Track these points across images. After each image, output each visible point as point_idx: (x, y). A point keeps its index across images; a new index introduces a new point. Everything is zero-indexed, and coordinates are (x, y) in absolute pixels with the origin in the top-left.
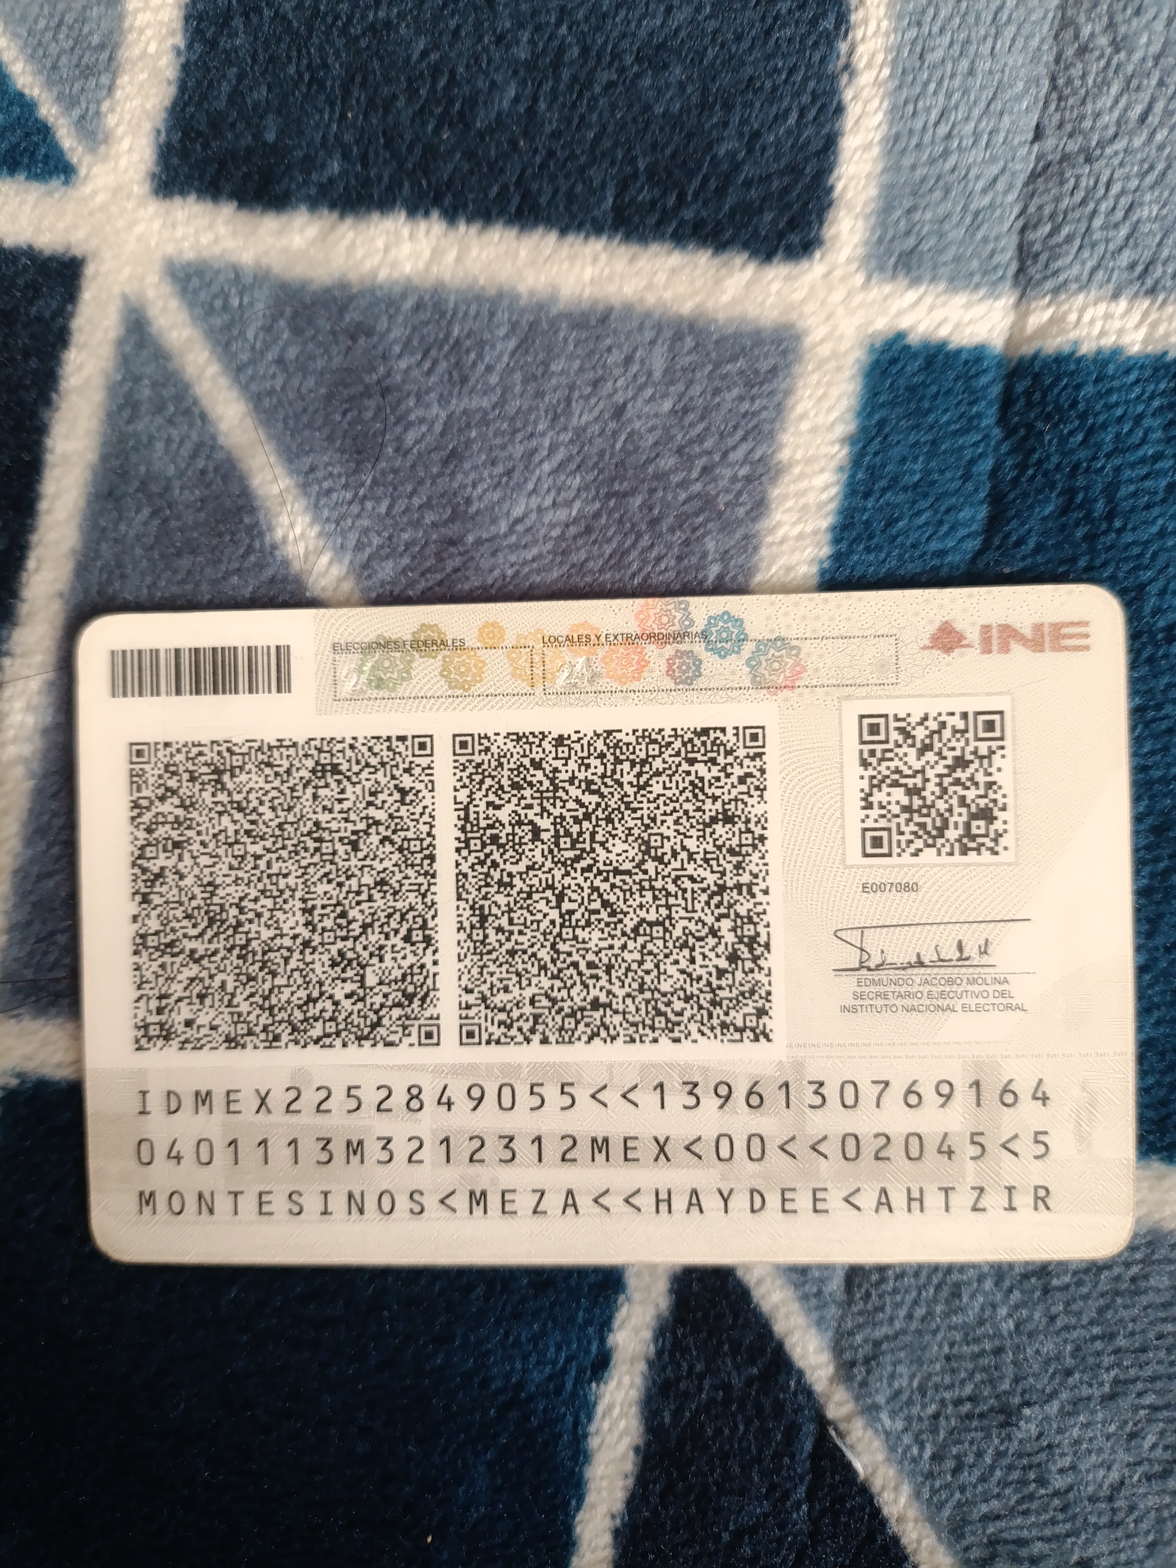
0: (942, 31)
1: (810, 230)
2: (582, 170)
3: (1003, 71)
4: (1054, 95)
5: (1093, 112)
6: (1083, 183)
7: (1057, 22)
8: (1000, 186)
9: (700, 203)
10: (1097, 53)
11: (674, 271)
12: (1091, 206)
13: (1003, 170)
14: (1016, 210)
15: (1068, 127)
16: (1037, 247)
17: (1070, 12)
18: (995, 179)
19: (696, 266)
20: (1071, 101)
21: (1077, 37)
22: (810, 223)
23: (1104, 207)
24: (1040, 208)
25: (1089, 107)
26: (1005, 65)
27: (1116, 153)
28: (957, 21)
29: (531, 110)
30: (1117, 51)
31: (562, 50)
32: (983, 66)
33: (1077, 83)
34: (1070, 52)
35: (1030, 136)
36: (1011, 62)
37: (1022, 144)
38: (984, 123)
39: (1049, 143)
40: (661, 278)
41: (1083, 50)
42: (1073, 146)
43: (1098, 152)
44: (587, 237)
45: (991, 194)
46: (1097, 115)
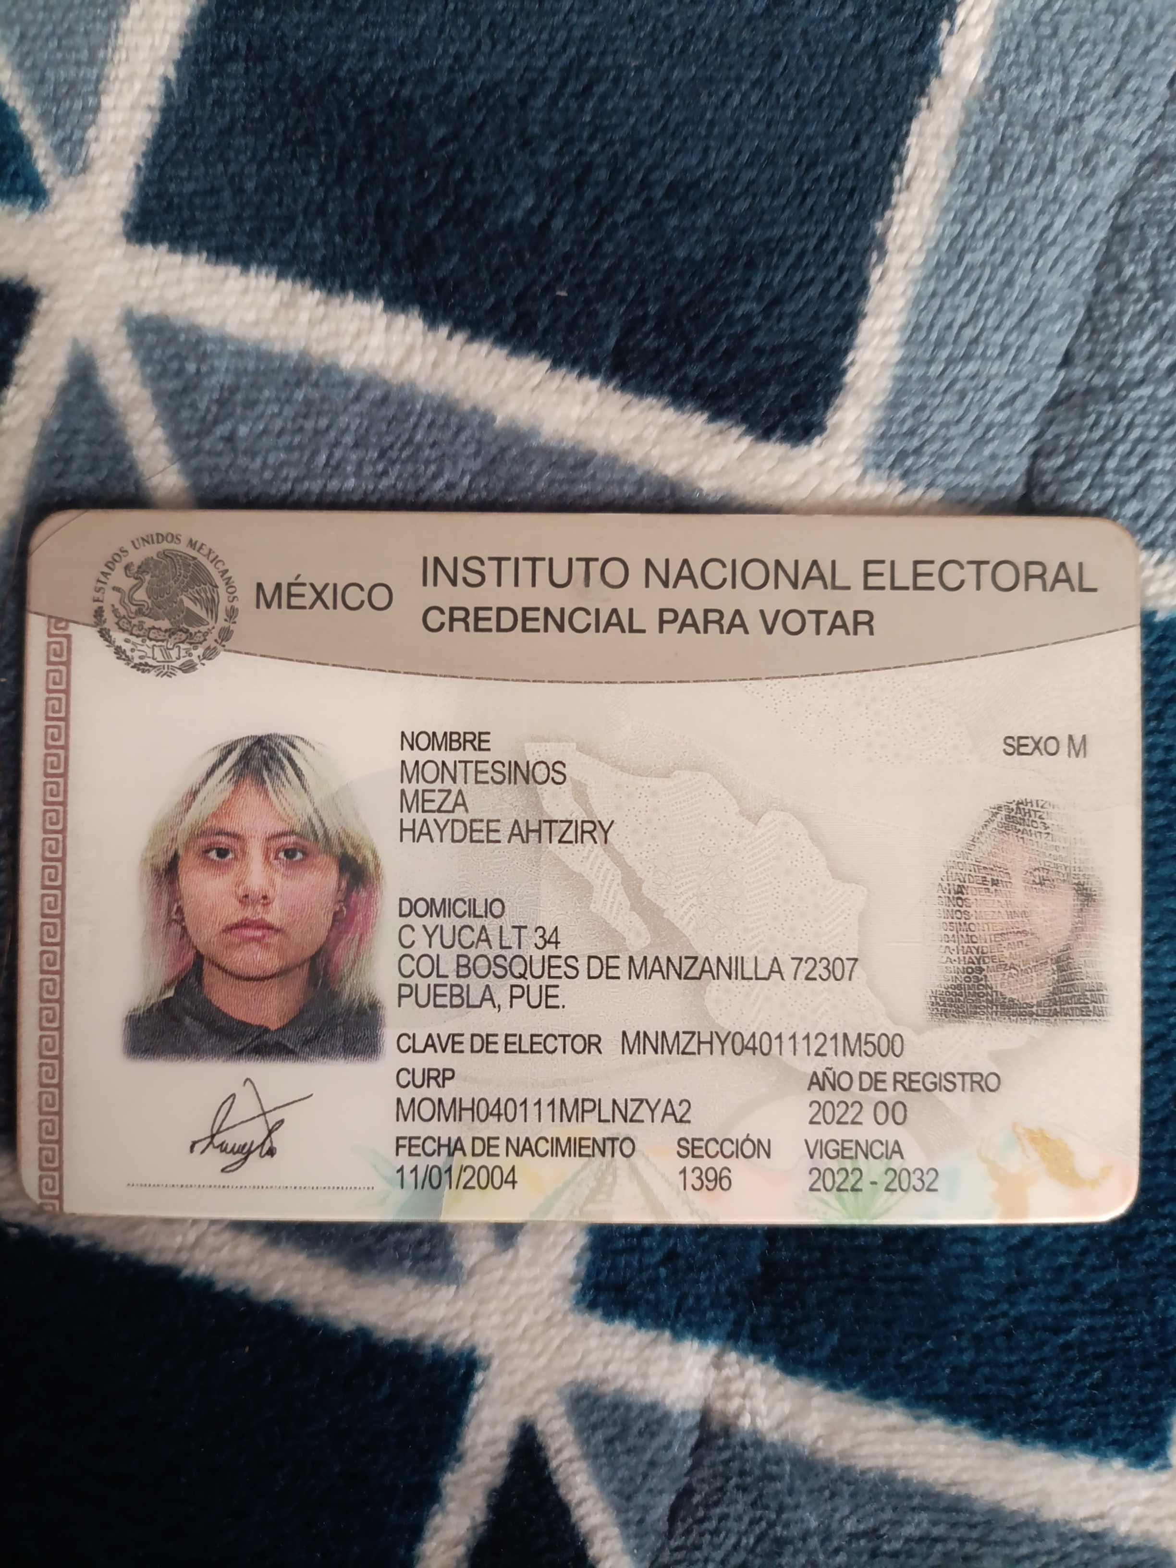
0: (987, 235)
1: (815, 412)
2: (588, 302)
3: (1040, 290)
4: (1088, 326)
5: (1124, 351)
6: (1104, 422)
7: (1100, 255)
8: (1020, 404)
9: (706, 362)
10: (1135, 296)
11: (666, 428)
12: (1108, 446)
13: (1024, 390)
14: (1032, 433)
15: (1098, 361)
16: (1047, 478)
17: (1115, 249)
18: (1015, 397)
19: (689, 426)
20: (1104, 336)
21: (1118, 273)
22: (814, 406)
23: (1121, 449)
24: (1057, 437)
25: (1120, 347)
26: (1044, 284)
27: (1140, 399)
28: (1002, 229)
29: (545, 225)
30: (1156, 298)
31: (588, 168)
32: (1023, 279)
33: (1113, 320)
34: (1110, 287)
35: (1058, 359)
36: (1050, 283)
37: (1048, 366)
38: (1014, 335)
39: (1077, 372)
40: (652, 433)
41: (1123, 289)
42: (1100, 381)
43: (1124, 393)
44: (580, 375)
45: (1007, 411)
46: (1127, 356)
